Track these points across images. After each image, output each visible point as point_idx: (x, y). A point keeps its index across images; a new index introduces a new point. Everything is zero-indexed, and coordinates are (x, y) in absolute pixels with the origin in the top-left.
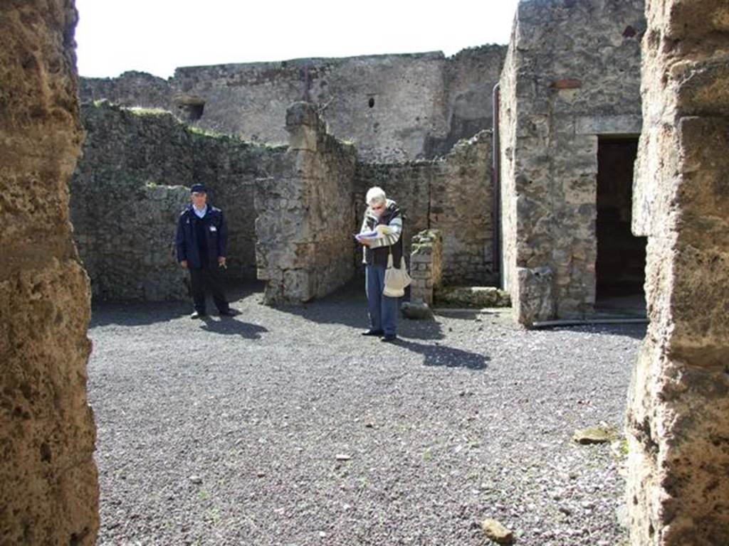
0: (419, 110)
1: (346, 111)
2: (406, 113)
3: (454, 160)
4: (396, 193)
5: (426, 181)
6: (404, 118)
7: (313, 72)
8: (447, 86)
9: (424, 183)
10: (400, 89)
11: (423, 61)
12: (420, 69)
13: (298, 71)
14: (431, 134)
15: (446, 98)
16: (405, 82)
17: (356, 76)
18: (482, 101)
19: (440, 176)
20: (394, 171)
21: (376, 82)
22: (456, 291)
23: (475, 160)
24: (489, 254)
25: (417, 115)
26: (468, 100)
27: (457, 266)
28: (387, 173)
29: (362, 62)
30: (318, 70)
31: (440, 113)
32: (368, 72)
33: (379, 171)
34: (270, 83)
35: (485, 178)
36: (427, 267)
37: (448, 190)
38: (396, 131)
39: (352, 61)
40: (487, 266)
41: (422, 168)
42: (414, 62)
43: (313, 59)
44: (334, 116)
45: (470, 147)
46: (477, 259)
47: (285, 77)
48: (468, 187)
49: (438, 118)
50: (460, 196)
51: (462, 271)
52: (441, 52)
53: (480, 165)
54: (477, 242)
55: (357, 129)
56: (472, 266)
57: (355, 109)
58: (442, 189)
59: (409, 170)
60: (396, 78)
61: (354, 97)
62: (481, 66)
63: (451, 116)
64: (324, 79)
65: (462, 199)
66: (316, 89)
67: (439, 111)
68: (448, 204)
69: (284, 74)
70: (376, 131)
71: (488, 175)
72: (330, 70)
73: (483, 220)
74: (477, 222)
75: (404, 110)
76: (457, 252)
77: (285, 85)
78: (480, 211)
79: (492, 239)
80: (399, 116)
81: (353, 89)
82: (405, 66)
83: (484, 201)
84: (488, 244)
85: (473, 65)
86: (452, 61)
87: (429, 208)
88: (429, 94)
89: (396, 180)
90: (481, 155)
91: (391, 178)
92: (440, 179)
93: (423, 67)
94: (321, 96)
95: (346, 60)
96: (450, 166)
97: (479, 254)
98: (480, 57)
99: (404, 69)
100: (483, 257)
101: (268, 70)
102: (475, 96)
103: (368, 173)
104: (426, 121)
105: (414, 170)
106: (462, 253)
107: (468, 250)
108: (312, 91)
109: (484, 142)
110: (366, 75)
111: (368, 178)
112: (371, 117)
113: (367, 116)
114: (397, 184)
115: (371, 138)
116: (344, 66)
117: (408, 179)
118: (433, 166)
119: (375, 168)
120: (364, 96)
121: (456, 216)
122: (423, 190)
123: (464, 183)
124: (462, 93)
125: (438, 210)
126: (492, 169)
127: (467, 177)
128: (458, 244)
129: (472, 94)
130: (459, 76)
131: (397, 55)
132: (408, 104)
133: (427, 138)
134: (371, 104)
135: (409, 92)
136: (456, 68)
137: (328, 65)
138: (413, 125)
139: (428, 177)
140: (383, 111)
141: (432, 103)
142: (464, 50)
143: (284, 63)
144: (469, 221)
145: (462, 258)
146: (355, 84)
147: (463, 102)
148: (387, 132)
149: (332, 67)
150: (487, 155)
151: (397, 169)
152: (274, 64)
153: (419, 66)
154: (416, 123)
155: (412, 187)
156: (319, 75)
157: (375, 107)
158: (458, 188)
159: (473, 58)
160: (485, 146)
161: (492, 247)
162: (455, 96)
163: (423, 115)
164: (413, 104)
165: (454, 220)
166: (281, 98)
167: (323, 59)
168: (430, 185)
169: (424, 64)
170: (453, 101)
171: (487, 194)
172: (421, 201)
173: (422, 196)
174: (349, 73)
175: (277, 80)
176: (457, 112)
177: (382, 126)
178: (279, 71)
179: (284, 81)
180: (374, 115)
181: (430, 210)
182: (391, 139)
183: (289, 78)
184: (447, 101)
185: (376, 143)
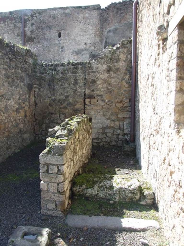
0: (86, 39)
1: (46, 39)
2: (79, 41)
3: (103, 61)
4: (62, 85)
5: (83, 75)
6: (78, 43)
7: (27, 17)
8: (102, 25)
9: (81, 77)
10: (75, 27)
11: (89, 10)
12: (87, 15)
13: (18, 17)
14: (93, 53)
15: (101, 32)
16: (79, 22)
17: (51, 20)
18: (122, 34)
19: (93, 72)
20: (60, 68)
21: (62, 23)
22: (96, 187)
23: (118, 60)
24: (127, 128)
25: (85, 41)
26: (114, 33)
27: (104, 136)
28: (55, 70)
29: (54, 12)
30: (30, 16)
31: (98, 40)
32: (58, 17)
33: (50, 69)
34: (4, 24)
35: (125, 74)
36: (59, 170)
37: (98, 83)
38: (73, 51)
39: (48, 11)
40: (126, 137)
41: (80, 66)
42: (83, 11)
43: (27, 10)
44: (39, 42)
45: (115, 51)
46: (119, 131)
47: (11, 21)
48: (113, 80)
49: (97, 44)
50: (107, 87)
51: (108, 140)
52: (99, 5)
53: (122, 65)
54: (119, 120)
55: (52, 50)
56: (115, 137)
57: (50, 39)
58: (94, 82)
59: (71, 68)
60: (73, 21)
61: (50, 32)
62: (122, 13)
63: (104, 42)
64: (33, 21)
65: (108, 89)
66: (29, 28)
67: (98, 39)
68: (98, 92)
69: (11, 19)
70: (62, 51)
71: (127, 72)
72: (36, 16)
73: (123, 104)
74: (119, 105)
75: (78, 39)
76: (105, 126)
77: (12, 25)
78: (121, 98)
79: (130, 118)
80: (75, 42)
81: (49, 27)
82: (78, 14)
83: (125, 91)
84: (126, 122)
85: (117, 12)
86: (105, 10)
87: (85, 95)
88: (92, 30)
89: (61, 75)
90: (122, 57)
91: (57, 74)
92: (93, 74)
93: (89, 14)
94: (31, 32)
95: (45, 10)
96: (99, 65)
97: (120, 128)
98: (121, 8)
99: (78, 15)
100: (123, 130)
101: (2, 17)
102: (118, 30)
103: (42, 70)
104: (90, 45)
105: (74, 68)
106: (108, 127)
107: (112, 125)
108: (26, 29)
109: (125, 47)
110: (56, 19)
111: (43, 74)
112: (60, 43)
113: (57, 42)
114: (62, 78)
115: (59, 55)
116: (44, 14)
117: (70, 74)
118: (87, 65)
119: (46, 66)
120: (56, 31)
121: (103, 101)
122: (81, 82)
123: (110, 77)
124: (111, 29)
125: (91, 97)
126: (131, 67)
127: (112, 73)
128: (105, 121)
129: (116, 29)
130: (109, 19)
131: (74, 7)
132: (80, 35)
133: (91, 55)
134: (60, 36)
135: (81, 29)
136: (107, 14)
137: (35, 14)
138: (83, 48)
139: (84, 73)
140: (66, 40)
141: (93, 35)
142: (112, 3)
143: (11, 13)
144: (114, 105)
145: (108, 131)
146: (51, 24)
147: (111, 34)
148: (68, 51)
149: (37, 15)
150: (127, 57)
151: (62, 67)
152: (5, 13)
153: (86, 13)
154: (85, 46)
155: (72, 80)
156: (30, 19)
157: (62, 38)
158: (105, 81)
159: (118, 8)
160: (126, 50)
161: (130, 123)
162: (107, 31)
163: (89, 42)
164: (83, 36)
165: (103, 104)
166: (10, 33)
167: (32, 10)
168: (85, 79)
169: (89, 12)
170: (105, 34)
171: (127, 86)
172: (79, 90)
173: (79, 86)
174: (47, 18)
175: (7, 22)
176: (108, 40)
177: (65, 48)
178: (8, 17)
179: (11, 23)
180: (61, 42)
181: (85, 96)
182: (71, 56)
183: (14, 21)
184: (102, 34)
185: (62, 57)
